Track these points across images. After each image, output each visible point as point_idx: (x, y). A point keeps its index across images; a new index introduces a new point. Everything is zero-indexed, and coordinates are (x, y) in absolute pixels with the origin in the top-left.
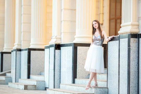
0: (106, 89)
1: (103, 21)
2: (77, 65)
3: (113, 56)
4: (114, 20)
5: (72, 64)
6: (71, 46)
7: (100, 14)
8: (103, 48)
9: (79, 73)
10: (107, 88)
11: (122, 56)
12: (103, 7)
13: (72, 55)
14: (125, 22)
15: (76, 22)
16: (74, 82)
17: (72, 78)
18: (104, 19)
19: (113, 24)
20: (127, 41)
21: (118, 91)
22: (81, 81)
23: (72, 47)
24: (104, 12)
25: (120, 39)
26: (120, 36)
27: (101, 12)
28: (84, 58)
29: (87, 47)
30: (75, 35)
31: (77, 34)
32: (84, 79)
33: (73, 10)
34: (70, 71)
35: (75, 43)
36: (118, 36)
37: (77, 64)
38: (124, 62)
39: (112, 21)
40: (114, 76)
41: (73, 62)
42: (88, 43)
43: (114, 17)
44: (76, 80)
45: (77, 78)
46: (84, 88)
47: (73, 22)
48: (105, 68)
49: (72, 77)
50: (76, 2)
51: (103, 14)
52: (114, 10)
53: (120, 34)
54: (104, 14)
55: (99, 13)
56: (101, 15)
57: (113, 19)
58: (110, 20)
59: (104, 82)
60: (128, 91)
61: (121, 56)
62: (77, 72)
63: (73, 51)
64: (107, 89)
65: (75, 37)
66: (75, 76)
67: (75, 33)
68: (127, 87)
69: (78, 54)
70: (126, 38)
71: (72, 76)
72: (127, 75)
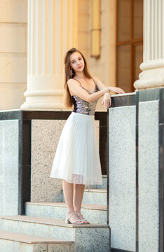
0: (104, 229)
1: (100, 48)
2: (30, 167)
3: (123, 145)
4: (129, 47)
5: (17, 164)
6: (14, 119)
7: (92, 30)
8: (98, 122)
9: (37, 189)
10: (109, 227)
11: (145, 145)
12: (100, 13)
13: (17, 142)
14: (151, 59)
15: (26, 56)
16: (23, 211)
17: (17, 202)
18: (102, 44)
19: (126, 57)
20: (158, 107)
21: (135, 235)
22: (42, 208)
23: (17, 120)
24: (102, 26)
25: (140, 103)
26: (138, 93)
27: (96, 26)
28: (48, 150)
29: (57, 121)
30: (26, 90)
31: (31, 88)
32: (49, 204)
33: (20, 25)
34: (14, 183)
35: (26, 110)
36: (134, 93)
37: (32, 166)
38: (150, 160)
39: (122, 48)
40: (124, 197)
41: (19, 159)
42: (59, 110)
43: (128, 38)
44: (29, 206)
45: (32, 200)
46: (47, 227)
47: (20, 55)
48: (103, 174)
49: (17, 199)
50: (27, 5)
51: (100, 30)
52: (128, 20)
53: (139, 89)
54: (103, 31)
55: (90, 28)
56: (95, 34)
57: (125, 43)
58: (118, 46)
59: (99, 212)
60: (159, 236)
61: (143, 146)
62: (32, 184)
63: (19, 130)
64: (108, 230)
65: (26, 94)
66: (25, 196)
67: (26, 83)
68: (157, 226)
69: (32, 139)
70: (153, 99)
71: (17, 196)
72: (157, 194)
